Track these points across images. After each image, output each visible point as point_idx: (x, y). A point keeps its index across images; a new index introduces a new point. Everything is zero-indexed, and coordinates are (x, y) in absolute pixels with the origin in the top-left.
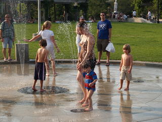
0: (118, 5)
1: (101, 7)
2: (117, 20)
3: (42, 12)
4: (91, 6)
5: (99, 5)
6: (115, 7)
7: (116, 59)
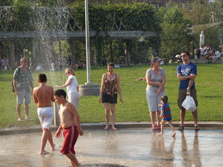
0: (206, 38)
1: (180, 42)
2: (204, 61)
3: (92, 53)
4: (165, 41)
5: (177, 39)
6: (202, 41)
7: (205, 121)
